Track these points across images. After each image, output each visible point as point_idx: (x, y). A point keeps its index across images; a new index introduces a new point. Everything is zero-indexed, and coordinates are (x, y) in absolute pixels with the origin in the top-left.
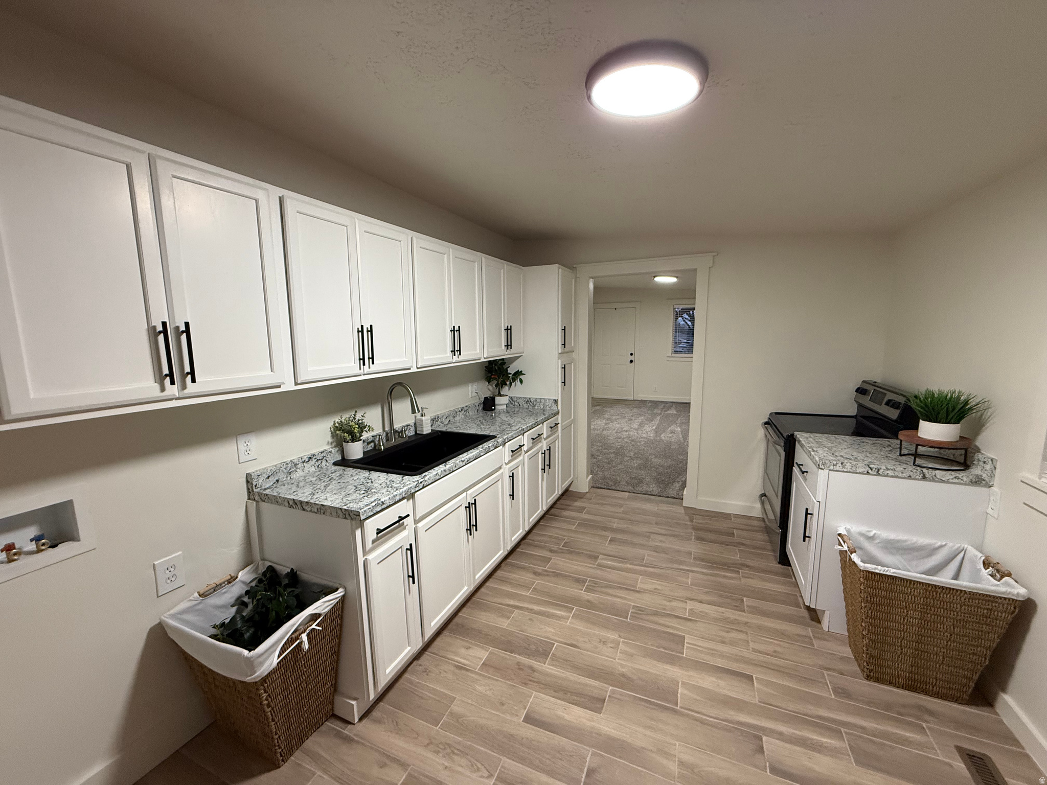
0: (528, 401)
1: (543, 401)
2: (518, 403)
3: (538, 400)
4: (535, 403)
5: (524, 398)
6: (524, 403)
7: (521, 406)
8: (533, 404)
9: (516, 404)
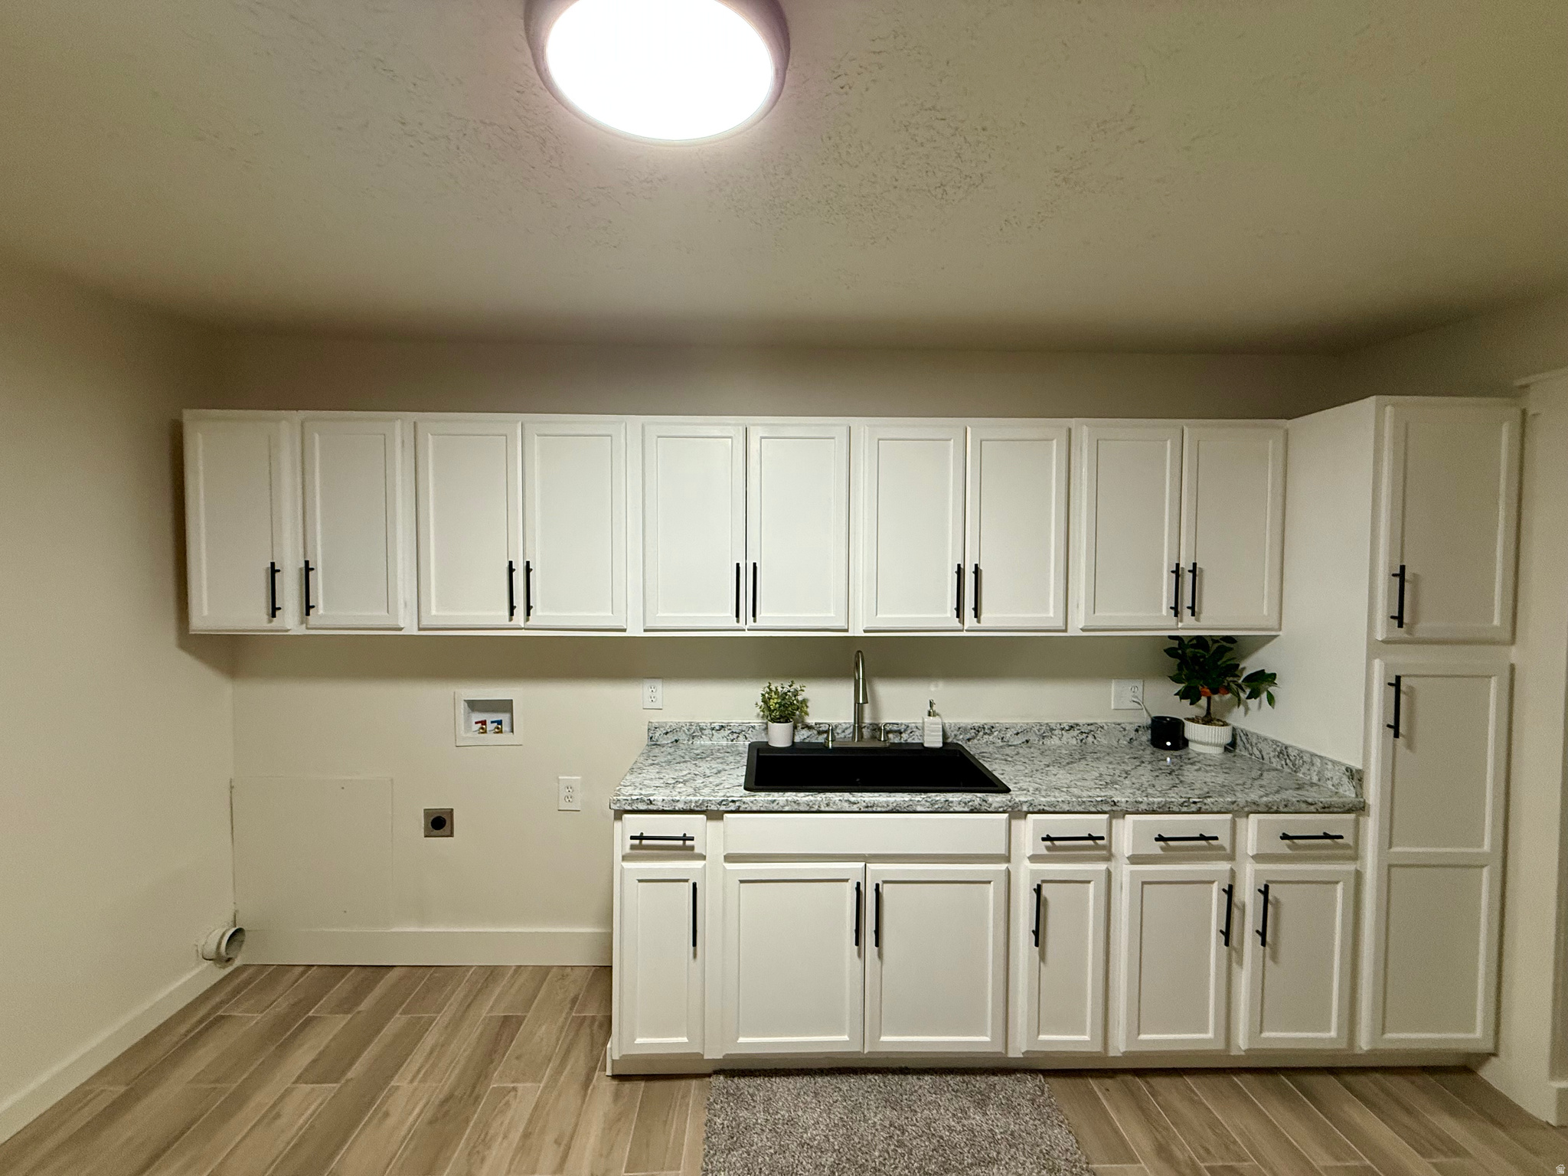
0: (1281, 752)
1: (1318, 762)
2: (1260, 752)
3: (1306, 758)
4: (1299, 762)
5: (1273, 741)
6: (1272, 754)
7: (1266, 761)
8: (1294, 765)
9: (1257, 752)
